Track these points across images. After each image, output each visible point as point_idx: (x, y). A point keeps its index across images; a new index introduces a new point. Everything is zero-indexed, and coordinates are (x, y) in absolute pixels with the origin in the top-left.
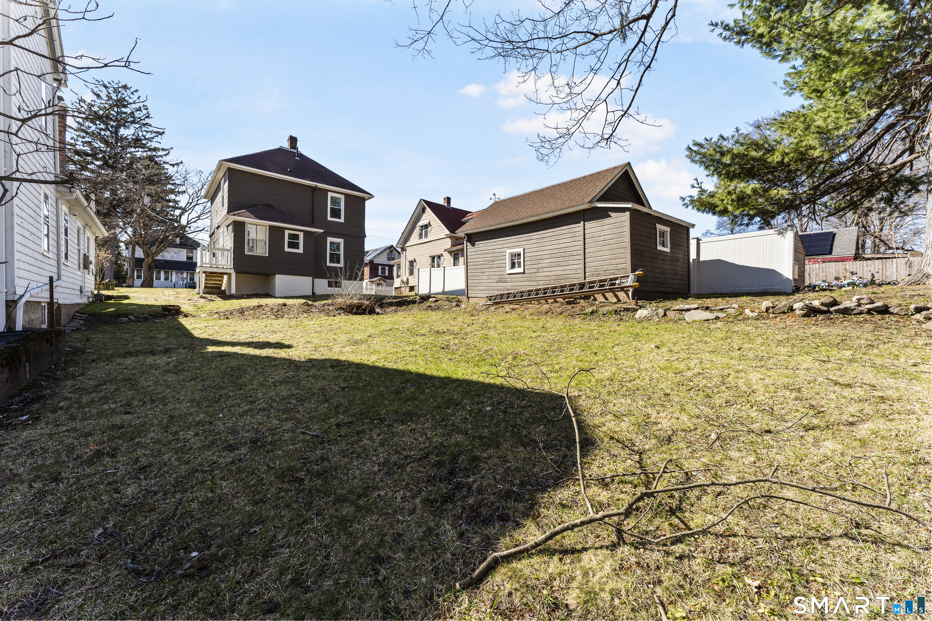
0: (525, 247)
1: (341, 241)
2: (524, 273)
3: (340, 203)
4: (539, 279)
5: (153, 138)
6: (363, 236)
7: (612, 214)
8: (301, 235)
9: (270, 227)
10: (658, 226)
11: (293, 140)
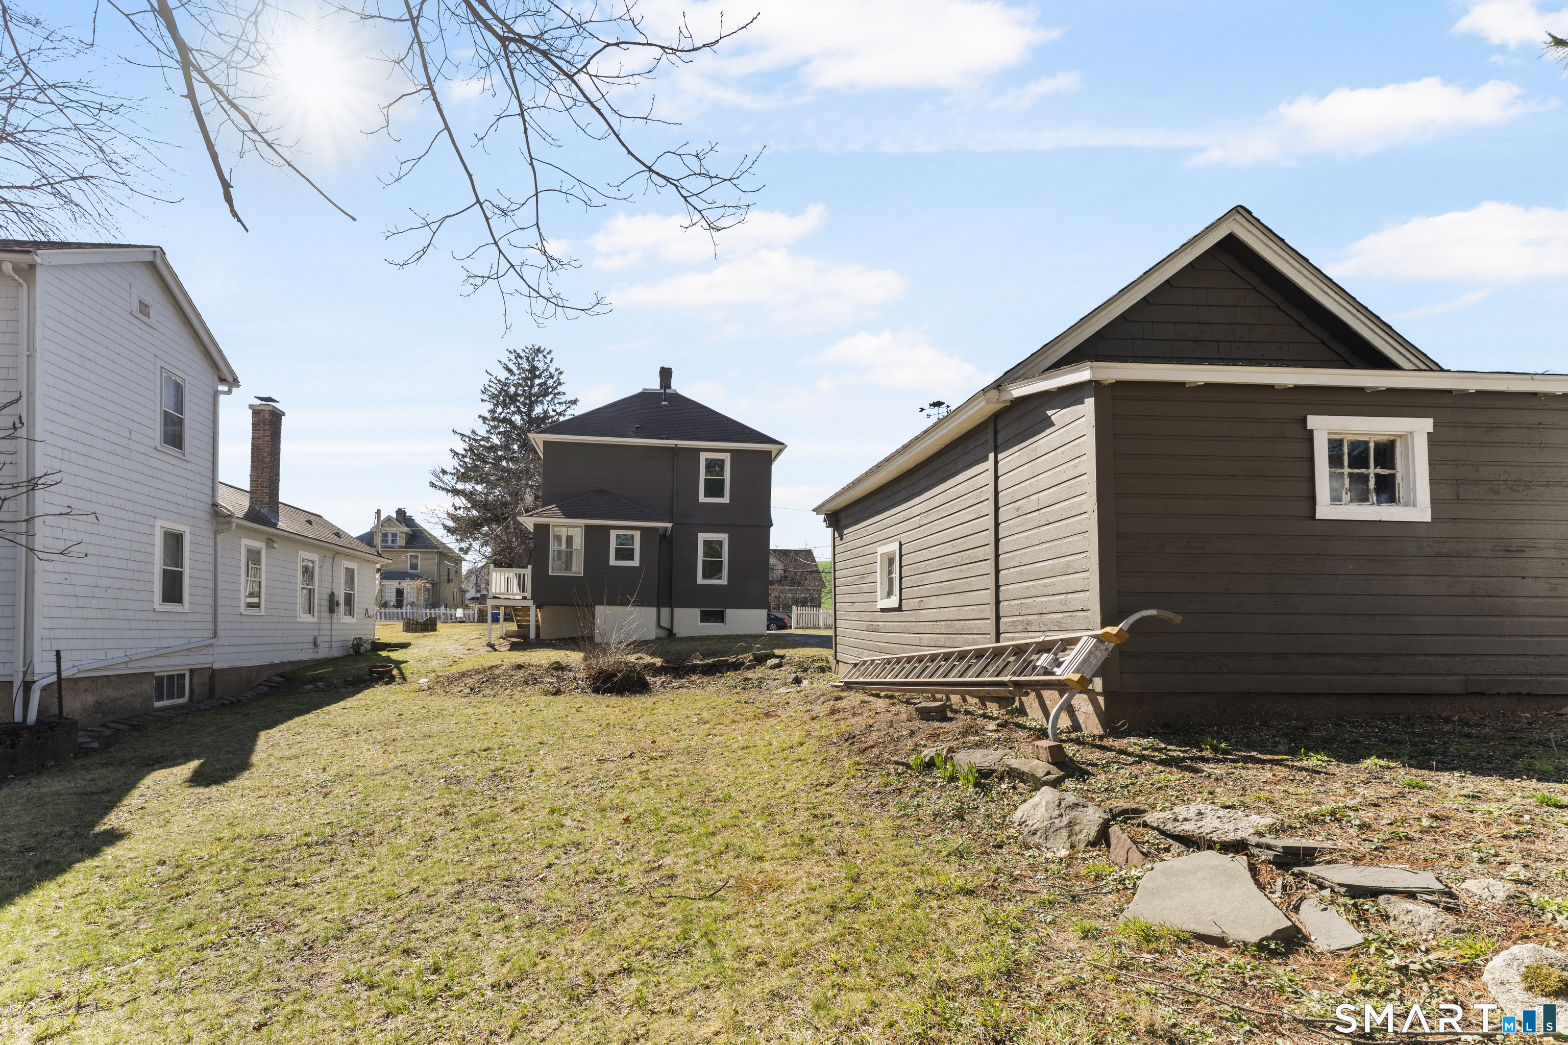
0: (904, 538)
1: (724, 537)
2: (899, 609)
3: (722, 469)
4: (922, 627)
5: (565, 411)
6: (768, 523)
7: (1057, 416)
8: (637, 535)
9: (587, 527)
10: (1313, 422)
11: (666, 374)
